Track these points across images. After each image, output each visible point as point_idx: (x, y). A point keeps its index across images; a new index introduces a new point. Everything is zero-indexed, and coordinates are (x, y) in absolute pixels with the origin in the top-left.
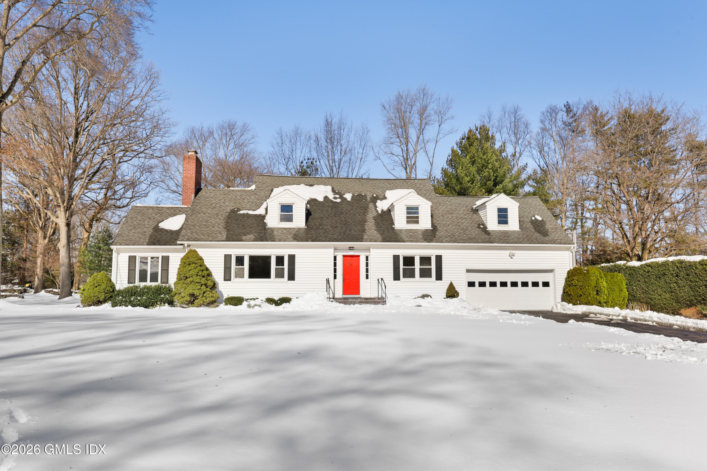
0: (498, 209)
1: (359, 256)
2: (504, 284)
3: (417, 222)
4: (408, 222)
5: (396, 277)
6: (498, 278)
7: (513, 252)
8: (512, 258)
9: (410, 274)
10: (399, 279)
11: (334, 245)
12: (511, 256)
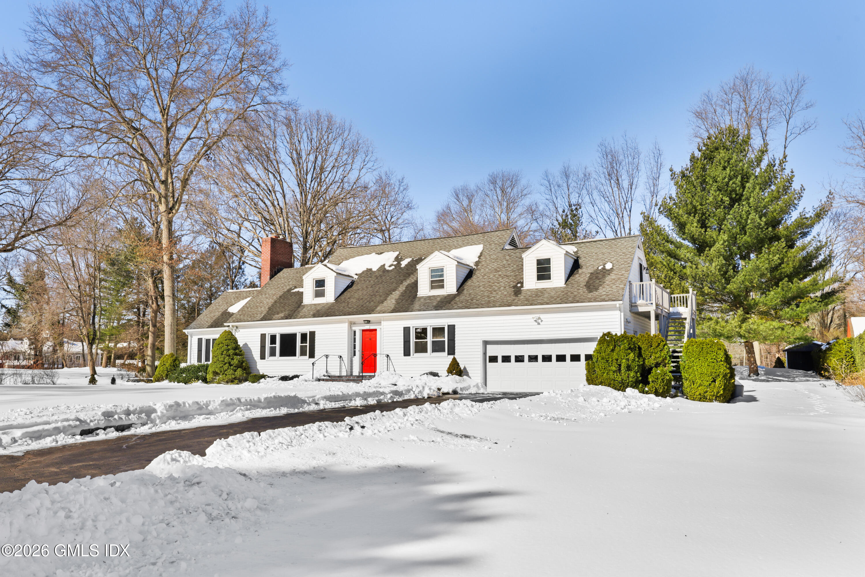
0: (538, 260)
1: (376, 330)
2: (533, 358)
3: (442, 287)
4: (432, 287)
5: (407, 353)
6: (526, 351)
7: (542, 316)
8: (539, 324)
9: (421, 348)
10: (409, 355)
11: (348, 319)
12: (538, 321)
